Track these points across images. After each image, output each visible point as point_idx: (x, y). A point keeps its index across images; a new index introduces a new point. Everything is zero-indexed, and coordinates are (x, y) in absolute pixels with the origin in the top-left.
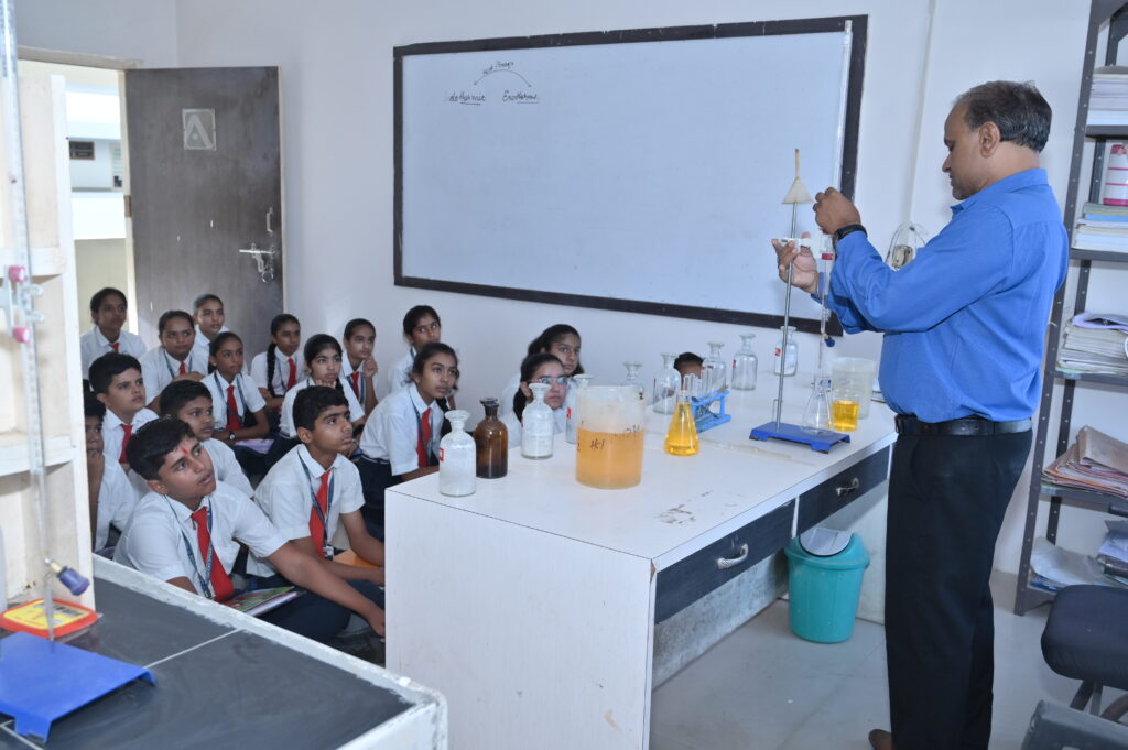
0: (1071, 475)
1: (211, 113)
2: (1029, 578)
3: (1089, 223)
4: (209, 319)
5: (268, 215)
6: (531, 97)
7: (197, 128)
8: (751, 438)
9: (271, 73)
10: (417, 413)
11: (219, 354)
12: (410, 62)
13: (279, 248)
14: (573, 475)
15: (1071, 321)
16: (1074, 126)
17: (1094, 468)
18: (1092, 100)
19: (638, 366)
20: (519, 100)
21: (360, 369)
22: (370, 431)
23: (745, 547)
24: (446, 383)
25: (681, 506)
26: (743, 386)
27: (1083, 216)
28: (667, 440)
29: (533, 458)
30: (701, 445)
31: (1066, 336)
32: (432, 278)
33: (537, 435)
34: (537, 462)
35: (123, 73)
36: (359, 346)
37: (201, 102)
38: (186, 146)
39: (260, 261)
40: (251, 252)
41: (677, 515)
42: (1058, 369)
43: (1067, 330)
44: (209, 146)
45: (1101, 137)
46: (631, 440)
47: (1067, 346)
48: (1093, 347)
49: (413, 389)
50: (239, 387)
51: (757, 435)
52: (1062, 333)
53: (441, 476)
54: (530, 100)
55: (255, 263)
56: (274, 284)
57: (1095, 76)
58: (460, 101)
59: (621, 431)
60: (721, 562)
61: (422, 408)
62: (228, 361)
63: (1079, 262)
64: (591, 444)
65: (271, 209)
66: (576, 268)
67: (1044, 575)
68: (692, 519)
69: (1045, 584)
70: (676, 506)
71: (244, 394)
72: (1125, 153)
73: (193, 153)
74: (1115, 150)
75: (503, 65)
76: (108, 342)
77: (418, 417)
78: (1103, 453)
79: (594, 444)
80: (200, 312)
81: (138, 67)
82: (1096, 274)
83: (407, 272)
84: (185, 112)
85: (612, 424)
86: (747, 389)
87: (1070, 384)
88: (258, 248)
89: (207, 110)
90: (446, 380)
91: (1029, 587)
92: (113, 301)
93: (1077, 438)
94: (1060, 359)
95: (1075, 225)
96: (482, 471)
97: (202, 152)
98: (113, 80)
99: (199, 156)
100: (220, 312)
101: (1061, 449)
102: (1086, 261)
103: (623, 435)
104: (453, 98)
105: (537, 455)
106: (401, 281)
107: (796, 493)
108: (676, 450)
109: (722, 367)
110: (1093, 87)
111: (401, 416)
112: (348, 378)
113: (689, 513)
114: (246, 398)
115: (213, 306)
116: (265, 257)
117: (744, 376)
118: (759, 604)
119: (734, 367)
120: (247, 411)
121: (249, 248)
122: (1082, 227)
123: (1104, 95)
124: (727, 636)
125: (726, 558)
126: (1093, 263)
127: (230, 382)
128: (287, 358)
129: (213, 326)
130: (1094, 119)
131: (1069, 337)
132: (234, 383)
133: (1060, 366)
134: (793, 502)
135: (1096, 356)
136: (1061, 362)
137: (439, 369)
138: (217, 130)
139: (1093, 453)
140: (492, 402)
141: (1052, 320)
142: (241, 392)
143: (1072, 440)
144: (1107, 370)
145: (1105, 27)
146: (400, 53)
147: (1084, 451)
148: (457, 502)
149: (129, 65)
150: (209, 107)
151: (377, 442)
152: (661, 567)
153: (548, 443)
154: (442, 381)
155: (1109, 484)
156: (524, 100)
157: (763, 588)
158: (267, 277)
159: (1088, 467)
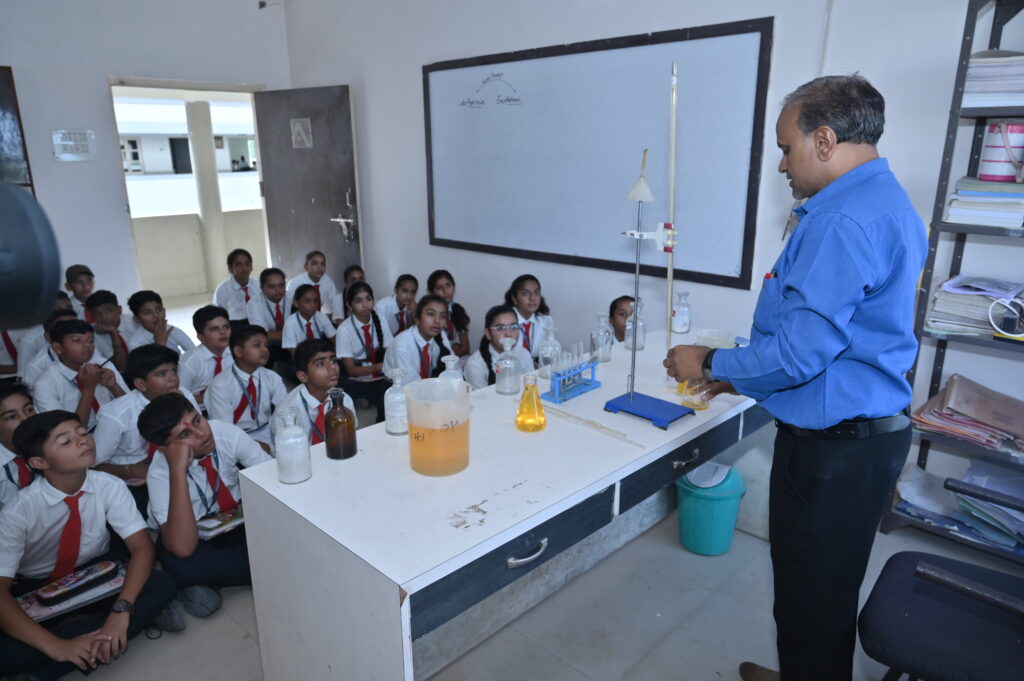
0: (933, 421)
1: (308, 121)
2: (895, 502)
3: (961, 199)
4: (315, 268)
5: (347, 195)
6: (516, 100)
7: (301, 133)
8: (605, 409)
9: (344, 90)
10: (418, 347)
11: (302, 299)
12: (434, 76)
13: (356, 217)
15: (940, 286)
16: (949, 109)
17: (956, 417)
18: (968, 84)
20: (508, 103)
21: (405, 309)
23: (545, 542)
25: (483, 502)
27: (956, 193)
29: (395, 434)
31: (934, 301)
32: (454, 239)
33: (396, 415)
34: (397, 438)
35: (253, 95)
37: (302, 114)
38: (295, 146)
39: (344, 226)
40: (338, 220)
41: (470, 516)
42: (926, 329)
43: (937, 295)
44: (309, 144)
45: (983, 120)
47: (936, 309)
48: (961, 311)
49: (416, 331)
50: (315, 323)
51: (613, 405)
52: (931, 298)
54: (515, 103)
55: (341, 228)
56: (354, 243)
57: (971, 60)
58: (468, 105)
60: (512, 561)
61: (423, 343)
62: (308, 307)
63: (955, 235)
64: (415, 436)
65: (349, 190)
67: (909, 501)
68: (484, 521)
69: (908, 510)
70: (478, 502)
72: (1000, 132)
73: (298, 150)
74: (991, 131)
75: (496, 76)
76: (240, 286)
77: (420, 350)
78: (967, 402)
79: (417, 437)
80: (310, 263)
81: (263, 90)
82: (971, 248)
83: (440, 234)
84: (292, 121)
87: (941, 345)
88: (343, 217)
89: (306, 119)
91: (894, 511)
92: (242, 259)
93: (947, 384)
94: (929, 319)
95: (947, 201)
97: (305, 149)
98: (248, 97)
99: (302, 152)
100: (324, 263)
101: (934, 390)
102: (961, 235)
103: (441, 430)
104: (463, 103)
105: (397, 431)
106: (435, 242)
107: (616, 479)
110: (970, 71)
111: (405, 350)
113: (485, 513)
115: (319, 259)
116: (347, 224)
121: (336, 217)
122: (954, 204)
123: (979, 78)
126: (969, 236)
127: (308, 320)
129: (318, 273)
130: (969, 102)
131: (938, 301)
132: (311, 321)
133: (928, 326)
134: (612, 488)
135: (963, 319)
136: (930, 323)
138: (313, 133)
139: (958, 403)
141: (922, 286)
142: (317, 326)
143: (942, 385)
144: (973, 332)
145: (990, 9)
146: (427, 70)
147: (948, 401)
149: (256, 89)
150: (306, 116)
152: (415, 590)
154: (435, 322)
155: (969, 431)
156: (511, 102)
157: (654, 509)
158: (349, 238)
159: (951, 415)
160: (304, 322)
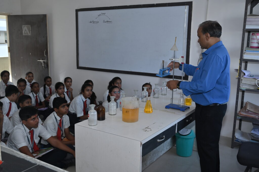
0: (244, 114)
1: (30, 26)
2: (235, 139)
3: (247, 52)
4: (30, 78)
5: (45, 52)
6: (110, 22)
7: (26, 30)
8: (166, 108)
9: (45, 16)
10: (83, 101)
11: (33, 87)
12: (80, 13)
13: (48, 60)
14: (121, 119)
15: (243, 76)
16: (243, 29)
17: (249, 112)
18: (247, 23)
19: (137, 91)
20: (107, 22)
21: (69, 90)
22: (71, 106)
23: (164, 136)
24: (90, 94)
25: (148, 127)
26: (164, 94)
27: (245, 51)
28: (145, 109)
29: (112, 115)
30: (153, 110)
32: (86, 67)
33: (112, 109)
34: (113, 116)
35: (7, 16)
36: (68, 84)
37: (27, 23)
38: (24, 34)
39: (43, 63)
41: (147, 129)
42: (240, 88)
43: (242, 78)
44: (29, 34)
45: (249, 31)
46: (135, 110)
47: (242, 82)
48: (248, 82)
49: (82, 96)
50: (38, 96)
51: (167, 107)
52: (241, 79)
53: (89, 120)
54: (110, 23)
55: (41, 63)
56: (46, 69)
57: (247, 17)
58: (92, 23)
59: (133, 108)
60: (158, 140)
61: (84, 100)
62: (35, 89)
63: (245, 62)
64: (126, 112)
65: (45, 50)
66: (122, 64)
67: (238, 138)
68: (151, 130)
69: (238, 140)
70: (147, 127)
71: (40, 97)
72: (255, 35)
73: (25, 36)
74: (253, 34)
75: (103, 14)
76: (5, 84)
77: (83, 102)
78: (252, 108)
79: (127, 112)
80: (27, 76)
81: (11, 14)
82: (249, 65)
83: (80, 65)
84: (23, 26)
85: (131, 107)
86: (165, 95)
87: (243, 92)
88: (42, 60)
89: (29, 25)
90: (90, 93)
91: (235, 141)
93: (245, 104)
94: (241, 85)
95: (243, 53)
96: (99, 119)
97: (28, 36)
98: (5, 17)
99: (27, 37)
101: (242, 107)
102: (246, 61)
103: (134, 109)
104: (91, 22)
105: (113, 114)
106: (79, 68)
107: (177, 122)
108: (147, 112)
109: (158, 90)
110: (247, 19)
111: (79, 102)
112: (66, 92)
113: (150, 129)
114: (40, 98)
115: (31, 75)
116: (44, 62)
117: (164, 92)
118: (169, 148)
119: (161, 89)
120: (40, 101)
121: (40, 60)
122: (245, 54)
123: (250, 21)
124: (161, 156)
125: (160, 139)
126: (248, 62)
127: (36, 95)
128: (49, 87)
129: (31, 80)
130: (248, 27)
131: (243, 80)
132: (37, 95)
133: (240, 87)
134: (176, 124)
135: (249, 85)
136: (241, 86)
137: (88, 90)
138: (31, 30)
139: (249, 108)
140: (101, 102)
141: (239, 76)
142: (39, 97)
144: (252, 88)
145: (249, 5)
146: (77, 11)
147: (247, 108)
148: (93, 127)
151: (73, 109)
152: (143, 143)
153: (115, 111)
155: (253, 116)
156: (108, 22)
157: (170, 144)
158: (45, 67)
159: (248, 112)
160: (35, 95)
